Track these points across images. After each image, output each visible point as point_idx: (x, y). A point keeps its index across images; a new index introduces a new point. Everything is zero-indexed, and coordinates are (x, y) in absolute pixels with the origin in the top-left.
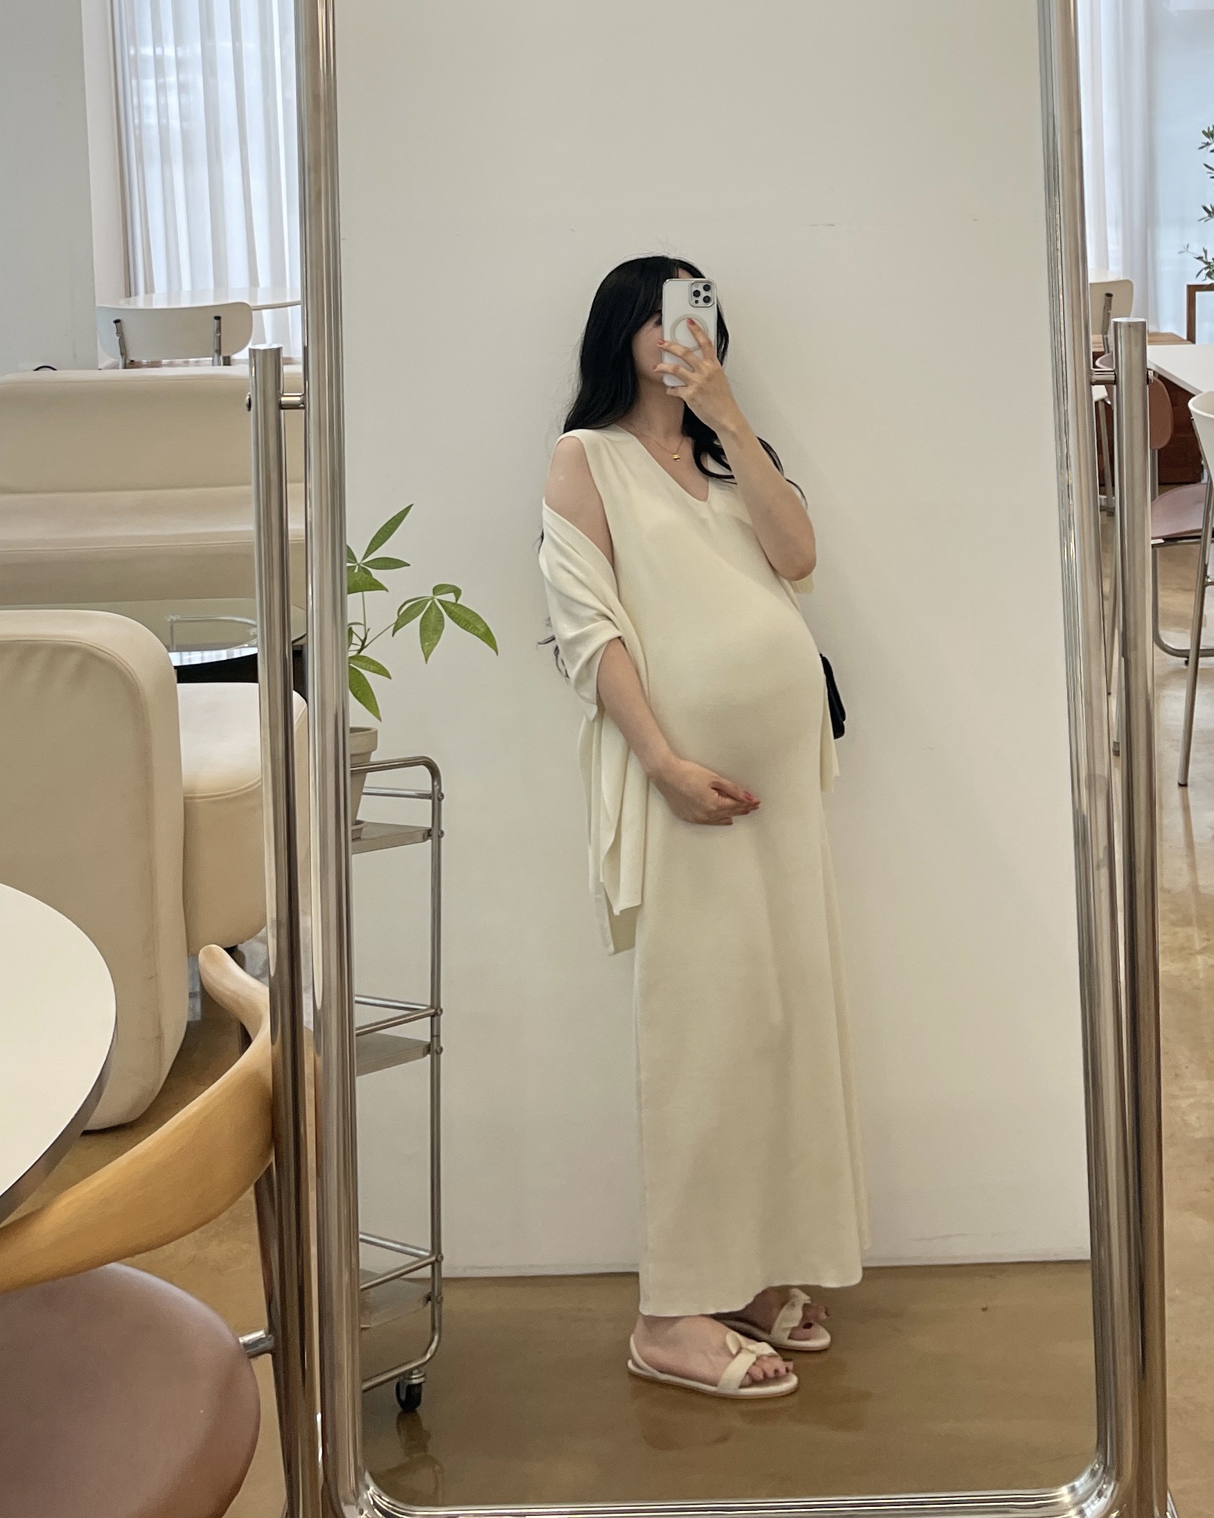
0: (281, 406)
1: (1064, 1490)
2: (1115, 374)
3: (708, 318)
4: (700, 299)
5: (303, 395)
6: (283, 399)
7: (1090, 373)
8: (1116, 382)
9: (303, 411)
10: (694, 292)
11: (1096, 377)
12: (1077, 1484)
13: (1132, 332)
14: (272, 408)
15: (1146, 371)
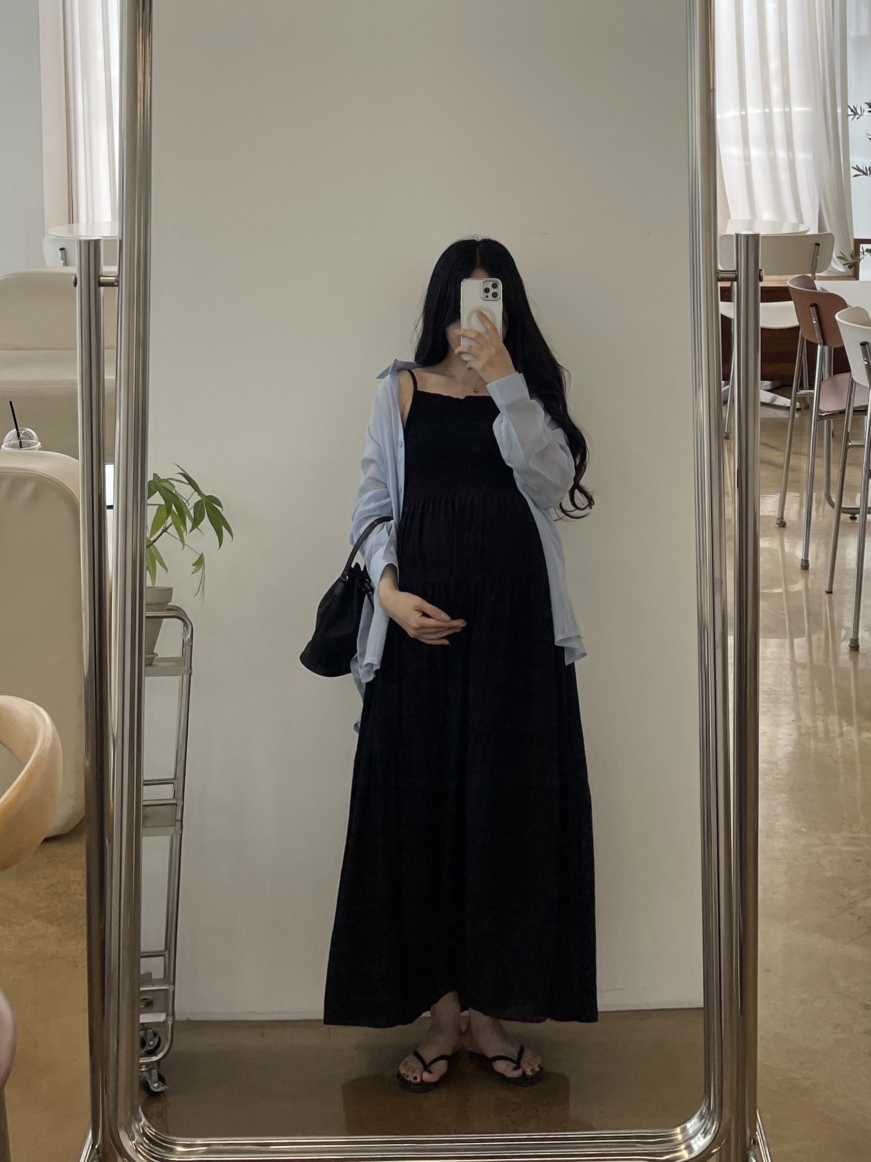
0: (101, 284)
1: (678, 1130)
2: (735, 274)
3: (496, 309)
4: (490, 294)
5: (118, 276)
6: (101, 278)
7: (716, 273)
8: (736, 279)
9: (117, 288)
10: (486, 289)
11: (721, 275)
12: (688, 1125)
13: (750, 242)
14: (93, 283)
15: (759, 271)
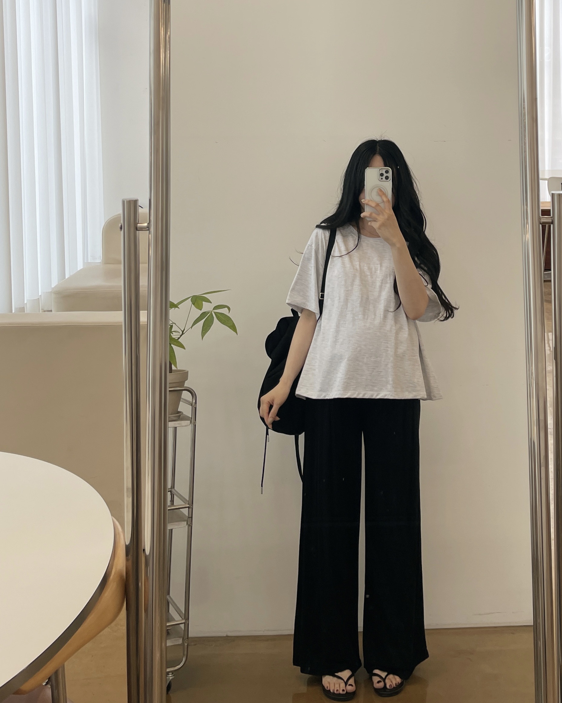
0: (137, 229)
2: (552, 219)
3: (388, 186)
4: (384, 177)
5: (149, 224)
6: (138, 225)
7: (540, 218)
8: (552, 223)
9: (148, 231)
10: (381, 173)
11: (543, 220)
13: (561, 198)
14: (132, 229)
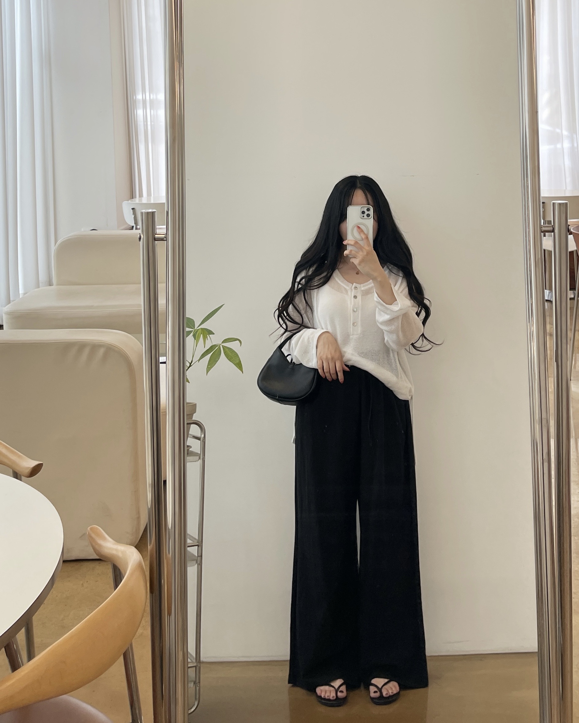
0: (155, 239)
2: (553, 228)
3: (369, 224)
4: (365, 215)
5: (166, 234)
6: (156, 236)
7: (541, 227)
8: (553, 231)
9: (166, 241)
11: (543, 229)
13: (562, 207)
14: (151, 239)
15: (568, 226)
